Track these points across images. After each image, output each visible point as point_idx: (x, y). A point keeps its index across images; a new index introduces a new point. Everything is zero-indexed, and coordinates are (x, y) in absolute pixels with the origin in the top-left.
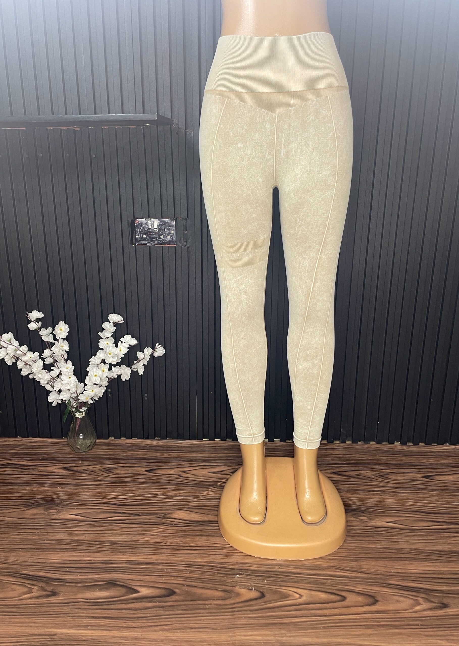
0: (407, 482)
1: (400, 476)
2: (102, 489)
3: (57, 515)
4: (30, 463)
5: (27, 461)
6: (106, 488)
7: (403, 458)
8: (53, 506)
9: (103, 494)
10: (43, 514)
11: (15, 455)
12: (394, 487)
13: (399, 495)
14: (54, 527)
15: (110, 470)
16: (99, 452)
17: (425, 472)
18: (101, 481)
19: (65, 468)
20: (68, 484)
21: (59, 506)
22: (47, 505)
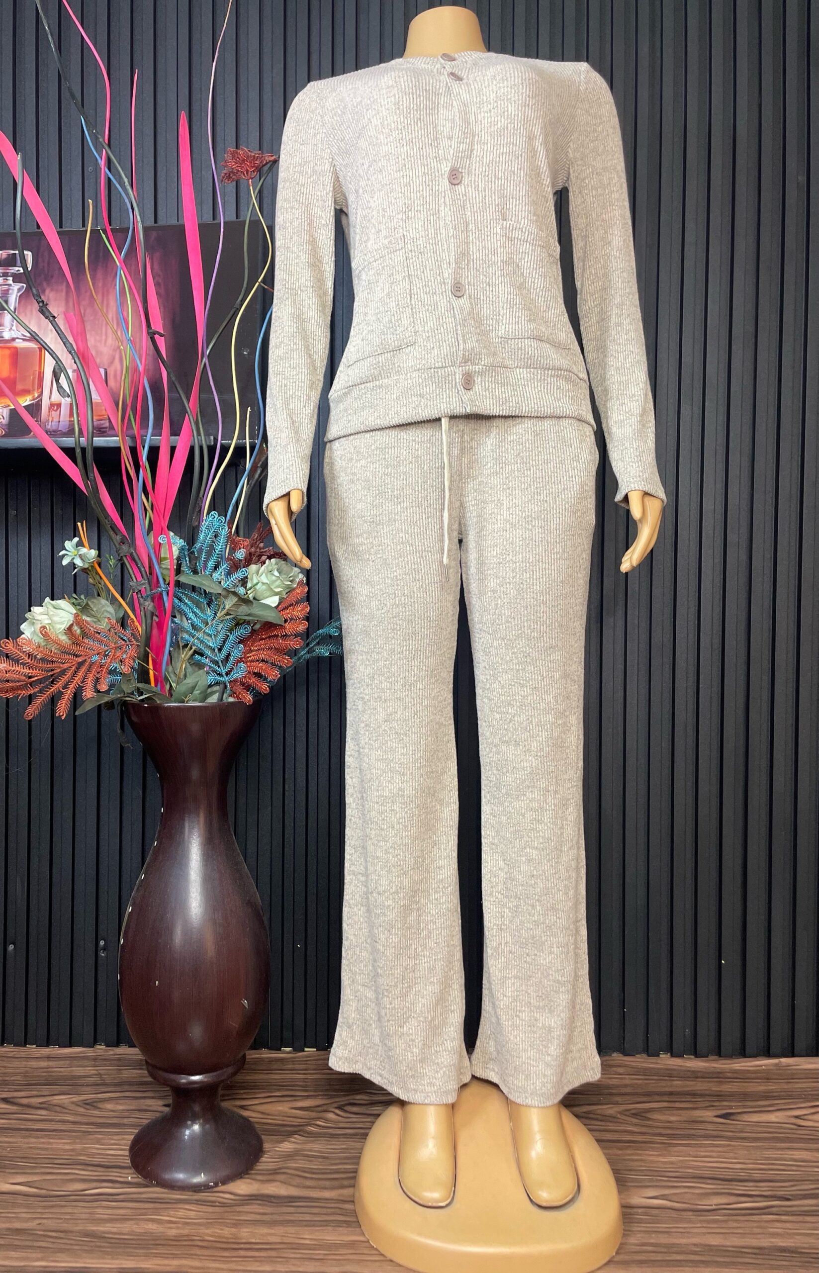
0: (686, 1125)
1: (673, 1115)
2: (77, 1137)
6: (83, 1135)
7: (678, 1082)
9: (77, 1147)
12: (660, 1135)
15: (94, 1104)
16: (73, 1071)
17: (720, 1108)
18: (74, 1123)
19: (4, 1100)
20: (9, 1129)
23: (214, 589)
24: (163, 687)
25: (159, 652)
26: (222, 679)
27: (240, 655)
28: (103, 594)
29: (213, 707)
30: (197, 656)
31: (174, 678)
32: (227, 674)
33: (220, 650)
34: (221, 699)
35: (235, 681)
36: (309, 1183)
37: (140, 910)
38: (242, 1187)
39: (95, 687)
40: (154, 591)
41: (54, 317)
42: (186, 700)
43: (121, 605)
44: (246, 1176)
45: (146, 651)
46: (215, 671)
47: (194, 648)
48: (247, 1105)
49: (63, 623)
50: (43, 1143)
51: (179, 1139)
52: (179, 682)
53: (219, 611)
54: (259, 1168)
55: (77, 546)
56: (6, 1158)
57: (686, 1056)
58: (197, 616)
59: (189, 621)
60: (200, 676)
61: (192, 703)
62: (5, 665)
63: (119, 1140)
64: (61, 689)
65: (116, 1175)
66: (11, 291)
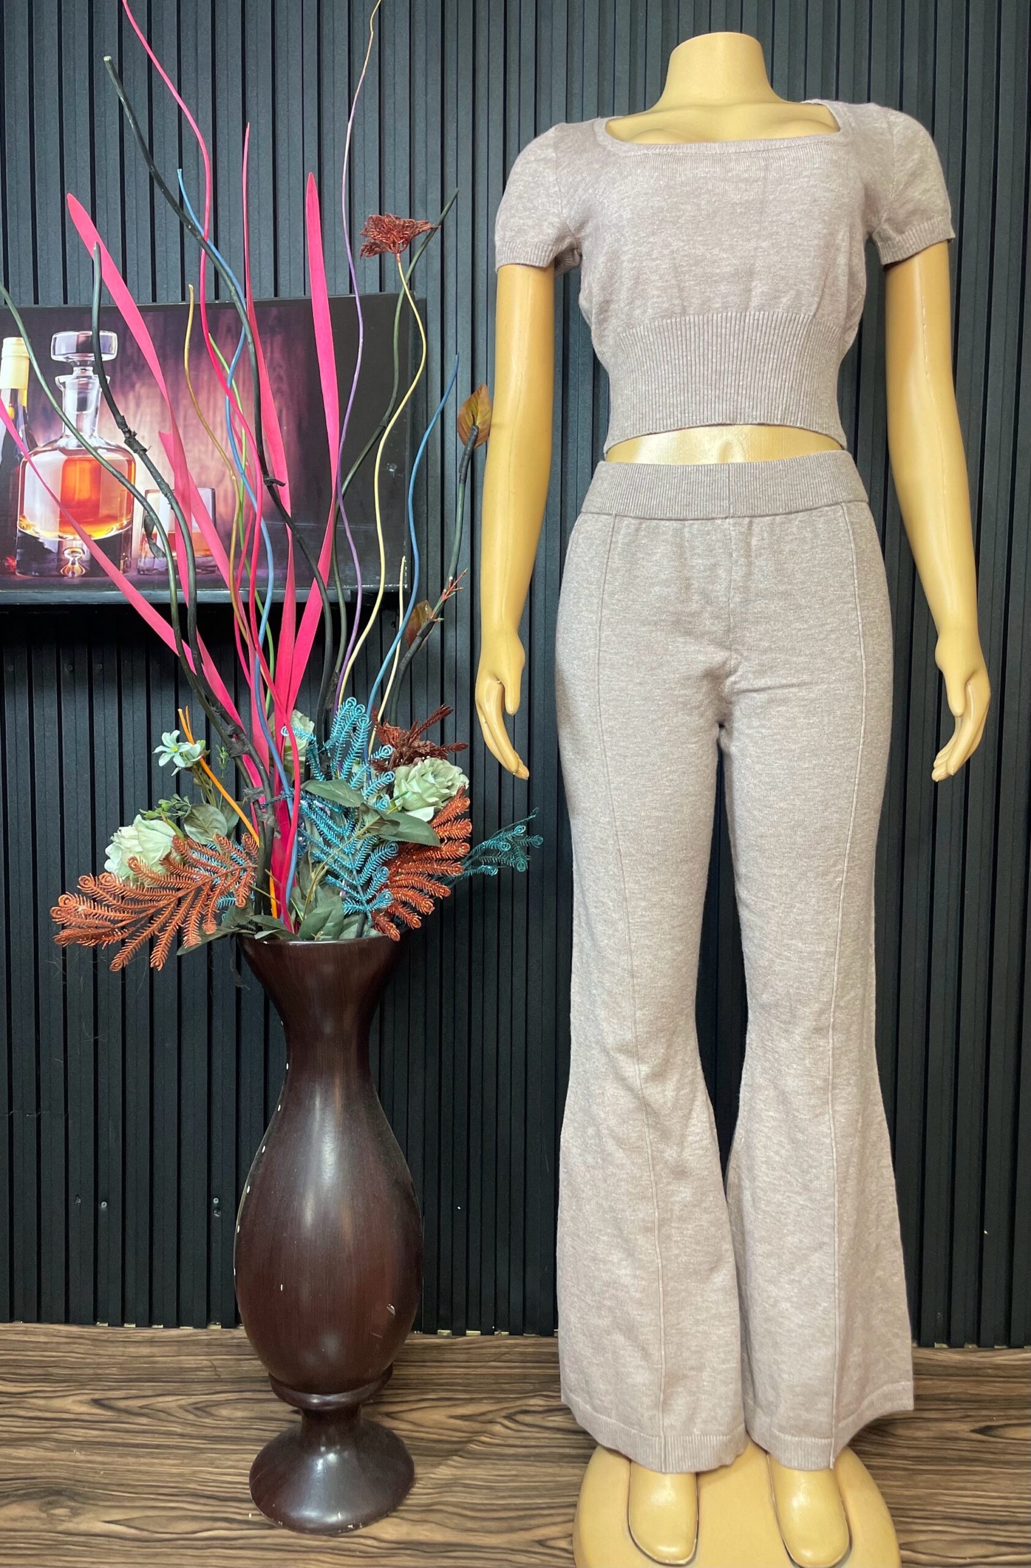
0: (937, 1444)
1: (919, 1428)
2: (184, 1457)
3: (70, 1521)
4: (14, 1388)
6: (194, 1454)
7: (926, 1382)
8: (62, 1498)
9: (186, 1470)
10: (37, 1518)
12: (905, 1458)
13: (919, 1478)
14: (60, 1552)
15: (208, 1409)
16: (181, 1361)
17: (978, 1419)
18: (182, 1435)
19: (97, 1402)
20: (99, 1443)
21: (76, 1498)
22: (47, 1496)
23: (352, 802)
24: (287, 920)
25: (281, 876)
26: (361, 907)
27: (383, 880)
28: (212, 798)
29: (349, 946)
30: (330, 878)
31: (301, 906)
32: (369, 901)
33: (359, 872)
34: (360, 933)
35: (379, 911)
36: (470, 1524)
37: (262, 1191)
38: (389, 1529)
39: (200, 928)
40: (276, 798)
41: (145, 450)
42: (316, 937)
43: (234, 810)
44: (395, 1514)
45: (265, 873)
46: (353, 898)
47: (326, 867)
48: (394, 1413)
49: (158, 850)
50: (144, 1464)
51: (311, 1469)
52: (308, 911)
53: (358, 827)
54: (409, 1502)
55: (178, 740)
56: (98, 1486)
57: (936, 1345)
58: (330, 828)
59: (321, 834)
60: (334, 904)
61: (323, 940)
62: (84, 907)
63: (237, 1461)
64: (156, 933)
65: (231, 1510)
66: (90, 385)
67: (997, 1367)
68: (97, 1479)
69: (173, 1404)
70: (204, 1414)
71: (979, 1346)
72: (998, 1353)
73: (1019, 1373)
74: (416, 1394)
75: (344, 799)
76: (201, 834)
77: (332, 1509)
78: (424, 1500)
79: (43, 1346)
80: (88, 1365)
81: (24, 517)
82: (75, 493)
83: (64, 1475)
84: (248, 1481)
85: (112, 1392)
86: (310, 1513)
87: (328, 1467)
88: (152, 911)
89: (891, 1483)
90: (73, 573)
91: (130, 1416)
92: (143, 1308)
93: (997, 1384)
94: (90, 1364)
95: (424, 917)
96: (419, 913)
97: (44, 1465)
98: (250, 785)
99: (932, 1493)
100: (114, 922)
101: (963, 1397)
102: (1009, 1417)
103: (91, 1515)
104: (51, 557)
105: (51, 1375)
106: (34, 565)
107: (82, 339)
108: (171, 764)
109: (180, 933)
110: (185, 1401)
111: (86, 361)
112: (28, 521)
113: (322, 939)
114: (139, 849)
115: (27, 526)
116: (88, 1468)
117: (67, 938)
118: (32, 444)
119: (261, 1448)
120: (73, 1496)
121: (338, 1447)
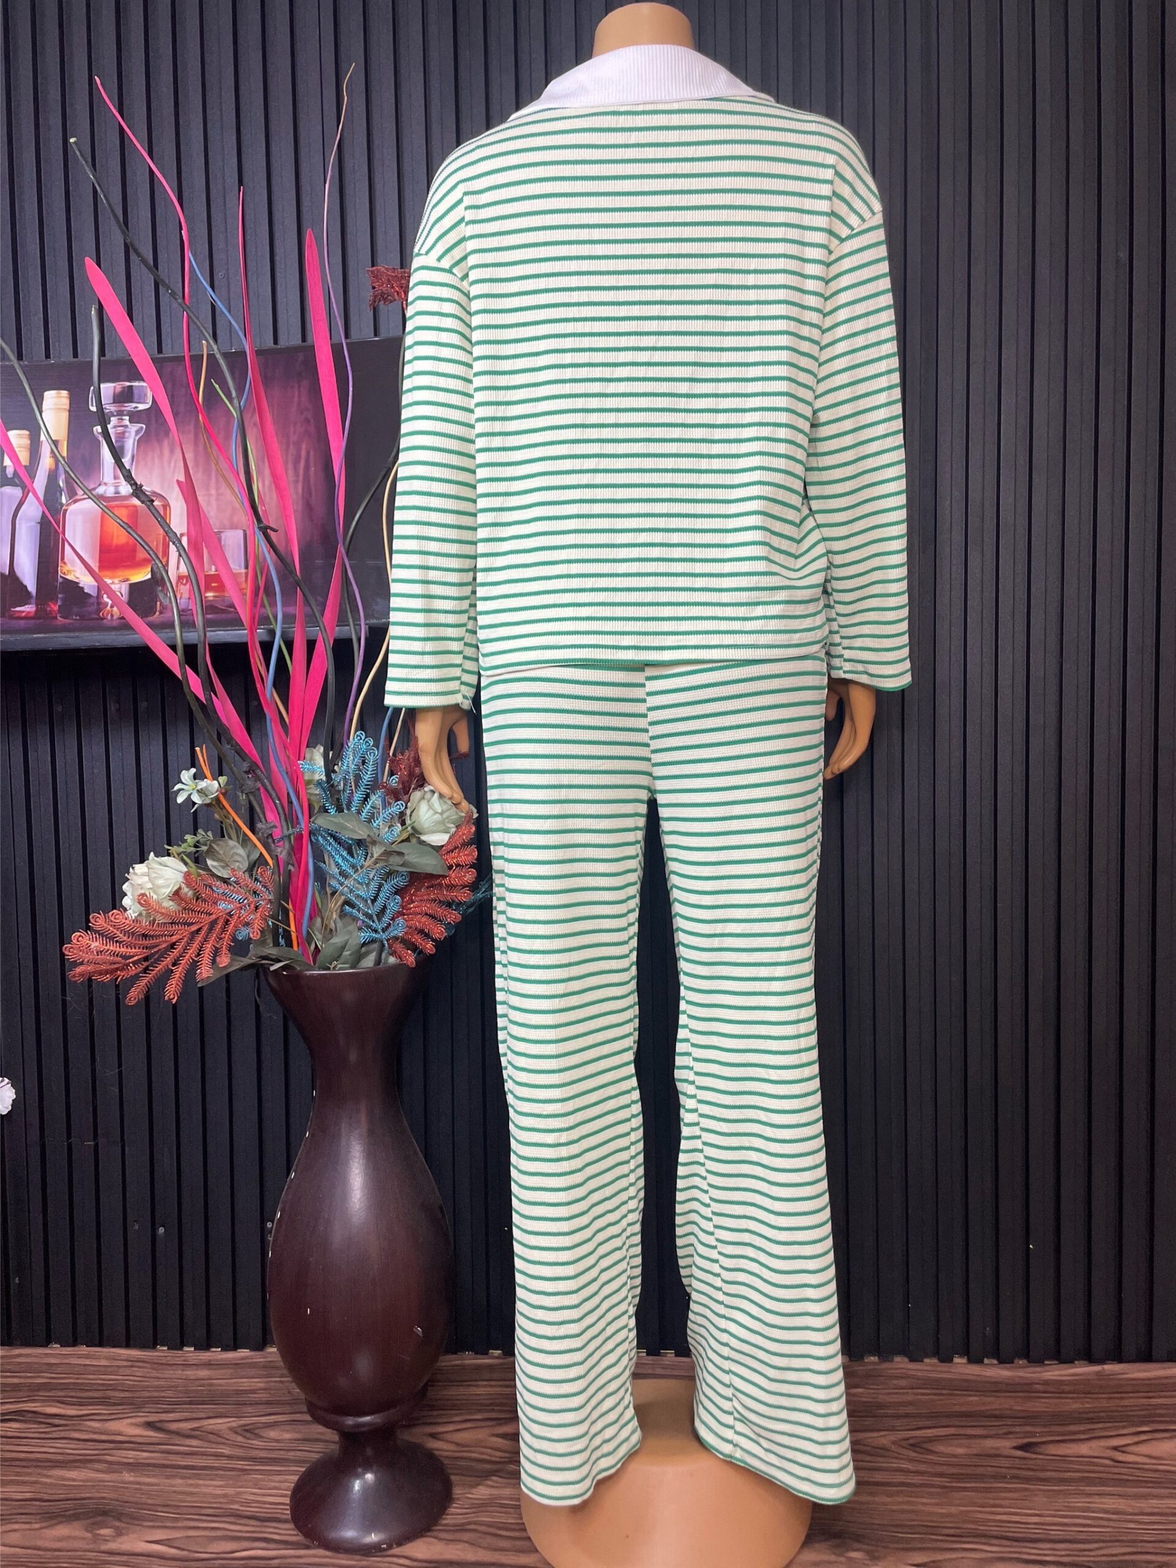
0: (976, 1461)
1: (961, 1446)
2: (228, 1478)
3: (115, 1541)
4: (71, 1411)
5: (62, 1406)
6: (239, 1476)
7: (973, 1398)
8: (109, 1519)
9: (230, 1491)
10: (82, 1538)
11: (38, 1390)
12: (941, 1475)
13: (952, 1494)
16: (236, 1383)
18: (229, 1457)
19: (150, 1425)
20: (149, 1465)
21: (123, 1519)
22: (94, 1517)
23: (362, 833)
24: (305, 952)
25: (299, 907)
26: (377, 936)
27: (396, 909)
28: (233, 833)
29: (367, 974)
30: (347, 907)
31: (320, 936)
32: (384, 930)
33: (374, 901)
34: (378, 961)
35: (396, 938)
37: (292, 1217)
38: (422, 1549)
39: (213, 961)
42: (333, 966)
43: (254, 845)
44: (429, 1534)
45: (283, 905)
46: (369, 927)
47: (343, 897)
48: (440, 1433)
49: (168, 886)
50: (191, 1485)
51: (348, 1489)
52: (326, 939)
53: (368, 858)
54: (445, 1522)
55: (195, 777)
56: (144, 1506)
57: (986, 1361)
58: (344, 858)
59: (338, 865)
60: (350, 933)
61: (340, 969)
62: (97, 944)
63: (280, 1482)
64: (170, 967)
65: (273, 1531)
66: (127, 434)
67: (1046, 1383)
68: (144, 1500)
69: (224, 1427)
70: (253, 1436)
71: (1029, 1362)
72: (1048, 1368)
73: (1067, 1388)
74: (461, 1414)
75: (353, 831)
76: (223, 867)
77: (368, 1530)
78: (460, 1520)
79: (103, 1369)
80: (145, 1389)
81: (65, 563)
82: (112, 539)
83: (112, 1496)
84: (288, 1502)
85: (164, 1415)
86: (349, 1533)
87: (365, 1489)
88: (164, 945)
89: (924, 1500)
90: (112, 616)
91: (181, 1438)
92: (201, 1333)
93: (1043, 1400)
94: (147, 1387)
95: (438, 944)
96: (433, 940)
97: (93, 1486)
98: (263, 820)
99: (968, 1511)
100: (125, 957)
101: (1008, 1412)
102: (1051, 1433)
103: (135, 1536)
104: (92, 600)
105: (109, 1398)
106: (75, 610)
107: (118, 390)
108: (189, 802)
109: (194, 965)
110: (234, 1423)
111: (123, 411)
112: (69, 567)
113: (342, 968)
114: (150, 885)
115: (68, 571)
116: (136, 1489)
117: (81, 975)
118: (72, 494)
119: (304, 1469)
120: (119, 1516)
121: (375, 1468)
